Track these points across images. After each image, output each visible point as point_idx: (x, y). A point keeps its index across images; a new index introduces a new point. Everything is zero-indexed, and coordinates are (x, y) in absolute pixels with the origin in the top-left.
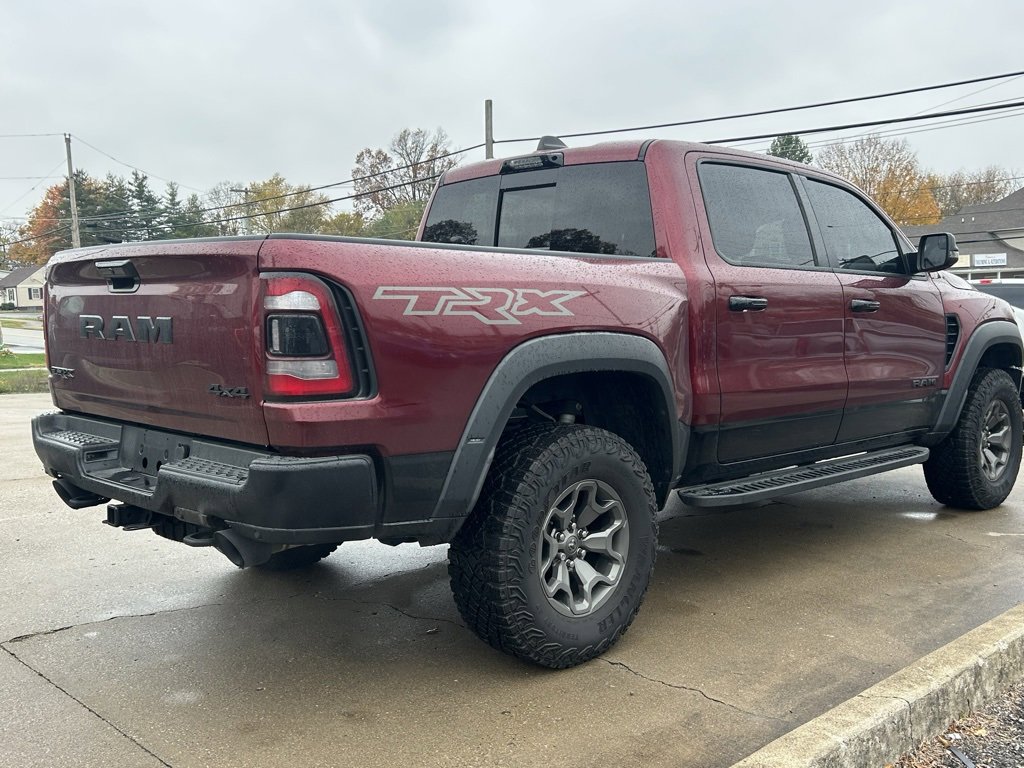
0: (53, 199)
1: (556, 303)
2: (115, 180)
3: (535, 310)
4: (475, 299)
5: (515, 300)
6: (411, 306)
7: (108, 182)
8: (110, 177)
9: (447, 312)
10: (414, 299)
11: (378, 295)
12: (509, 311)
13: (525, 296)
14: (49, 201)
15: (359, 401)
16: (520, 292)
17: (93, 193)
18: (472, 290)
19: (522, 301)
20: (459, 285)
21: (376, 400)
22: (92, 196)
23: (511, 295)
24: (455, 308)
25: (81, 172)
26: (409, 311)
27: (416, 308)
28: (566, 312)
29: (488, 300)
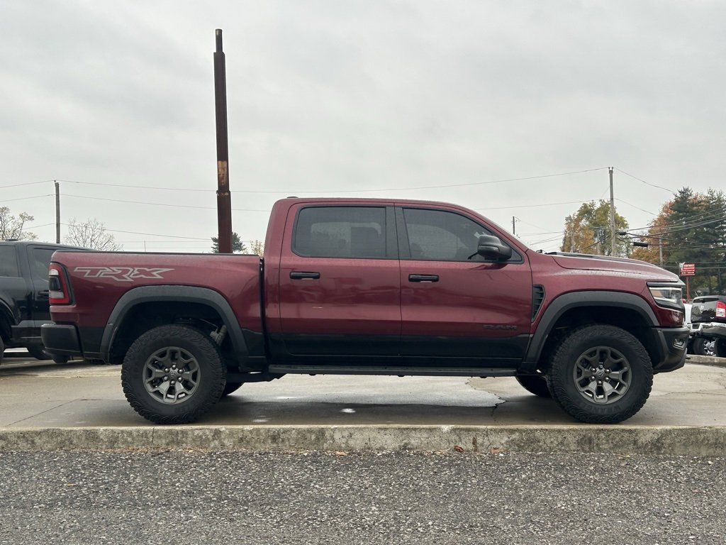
0: (667, 212)
1: (154, 273)
2: (715, 194)
3: (142, 276)
4: (114, 271)
5: (133, 272)
6: (87, 274)
7: (709, 195)
8: (711, 192)
9: (101, 276)
10: (89, 271)
11: (76, 270)
12: (128, 276)
13: (138, 270)
14: (664, 214)
15: (70, 306)
16: (136, 269)
17: (696, 206)
18: (114, 269)
19: (136, 272)
20: (108, 267)
21: (75, 306)
22: (695, 208)
23: (131, 270)
24: (104, 275)
25: (687, 190)
26: (86, 276)
27: (89, 275)
28: (159, 277)
29: (120, 271)
